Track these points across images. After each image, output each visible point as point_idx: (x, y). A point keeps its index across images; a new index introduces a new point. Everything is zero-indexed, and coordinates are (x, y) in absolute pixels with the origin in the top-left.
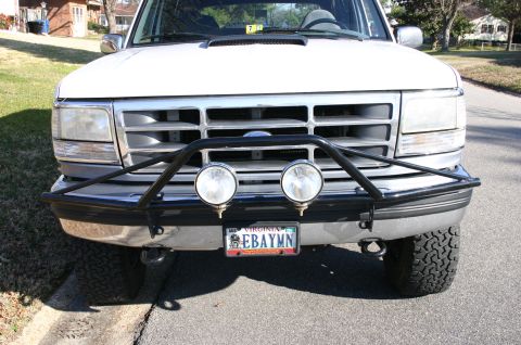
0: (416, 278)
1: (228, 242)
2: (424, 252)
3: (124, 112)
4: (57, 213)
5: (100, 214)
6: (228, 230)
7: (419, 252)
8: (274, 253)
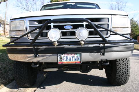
0: (117, 78)
1: (59, 59)
2: (120, 69)
3: (29, 21)
4: (7, 52)
5: (19, 51)
6: (59, 55)
7: (118, 69)
8: (73, 63)
